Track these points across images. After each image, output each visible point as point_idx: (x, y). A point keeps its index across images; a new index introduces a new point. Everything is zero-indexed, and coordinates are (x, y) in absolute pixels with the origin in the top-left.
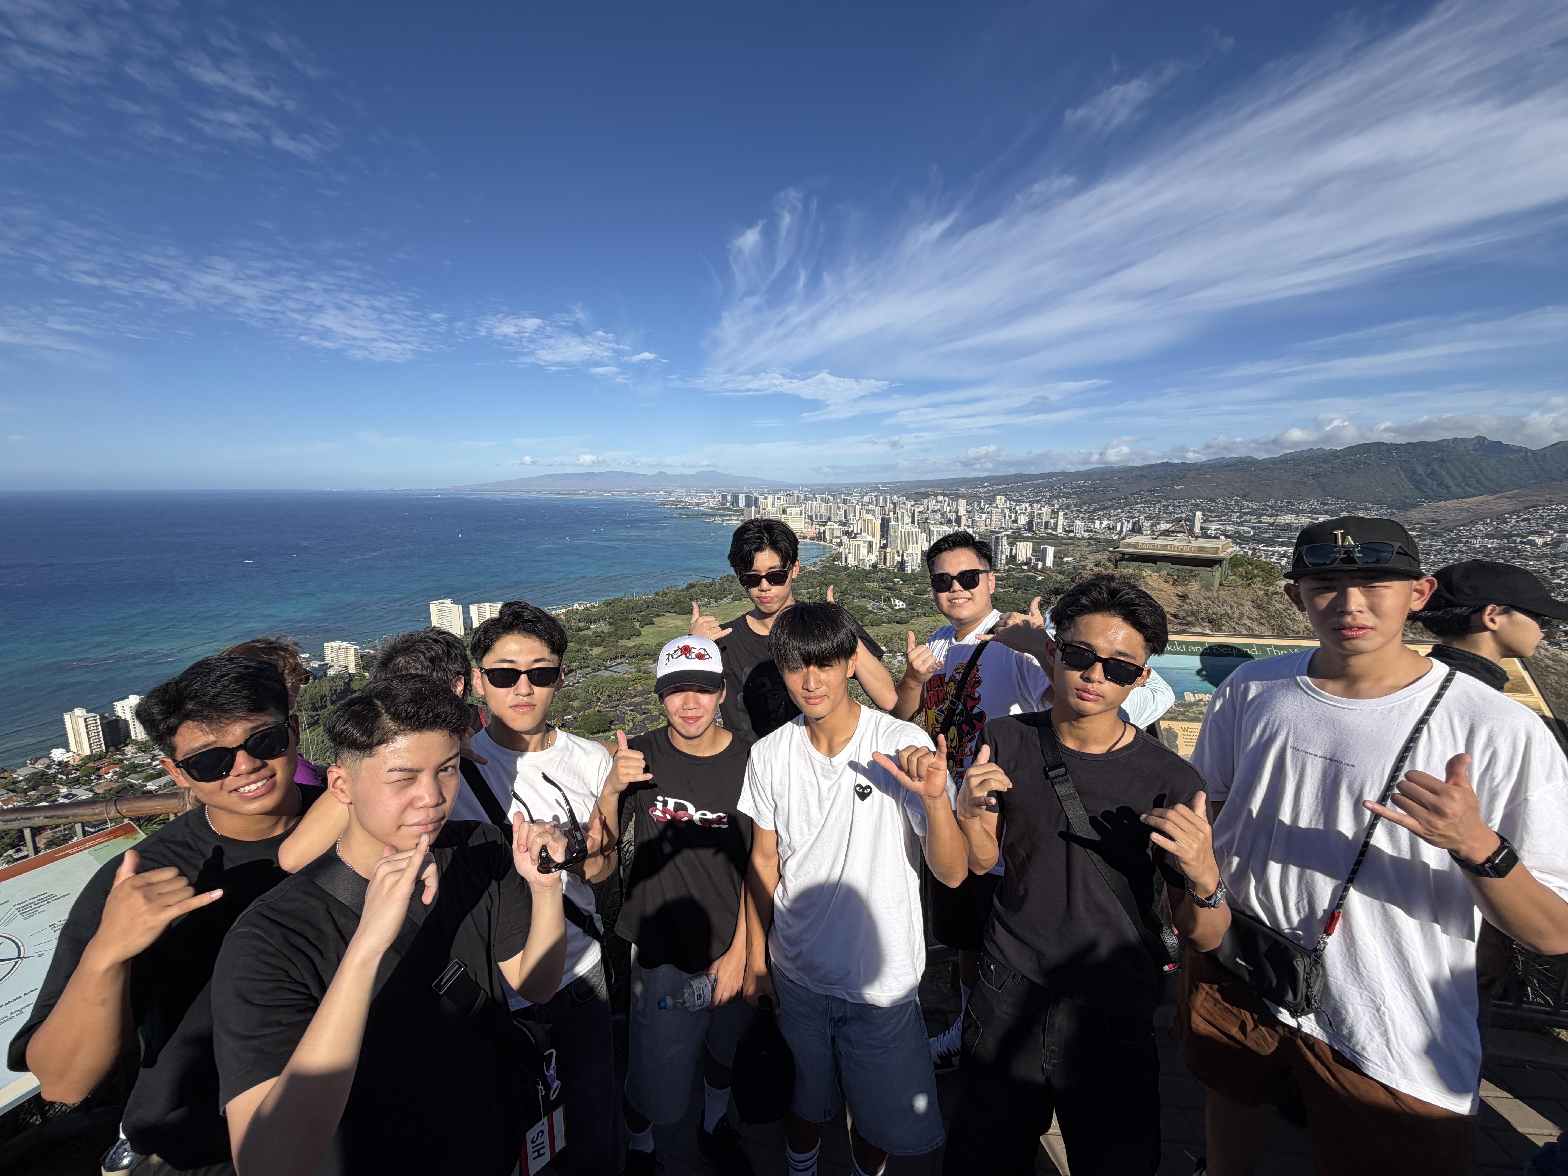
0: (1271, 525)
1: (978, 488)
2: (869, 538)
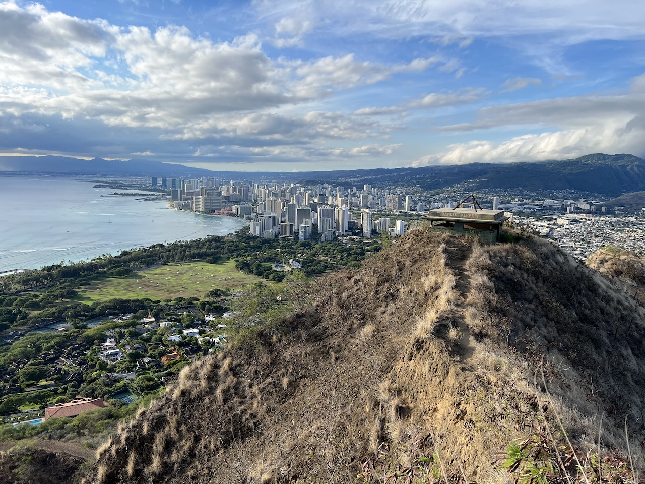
0: (540, 206)
1: (352, 178)
2: (272, 215)
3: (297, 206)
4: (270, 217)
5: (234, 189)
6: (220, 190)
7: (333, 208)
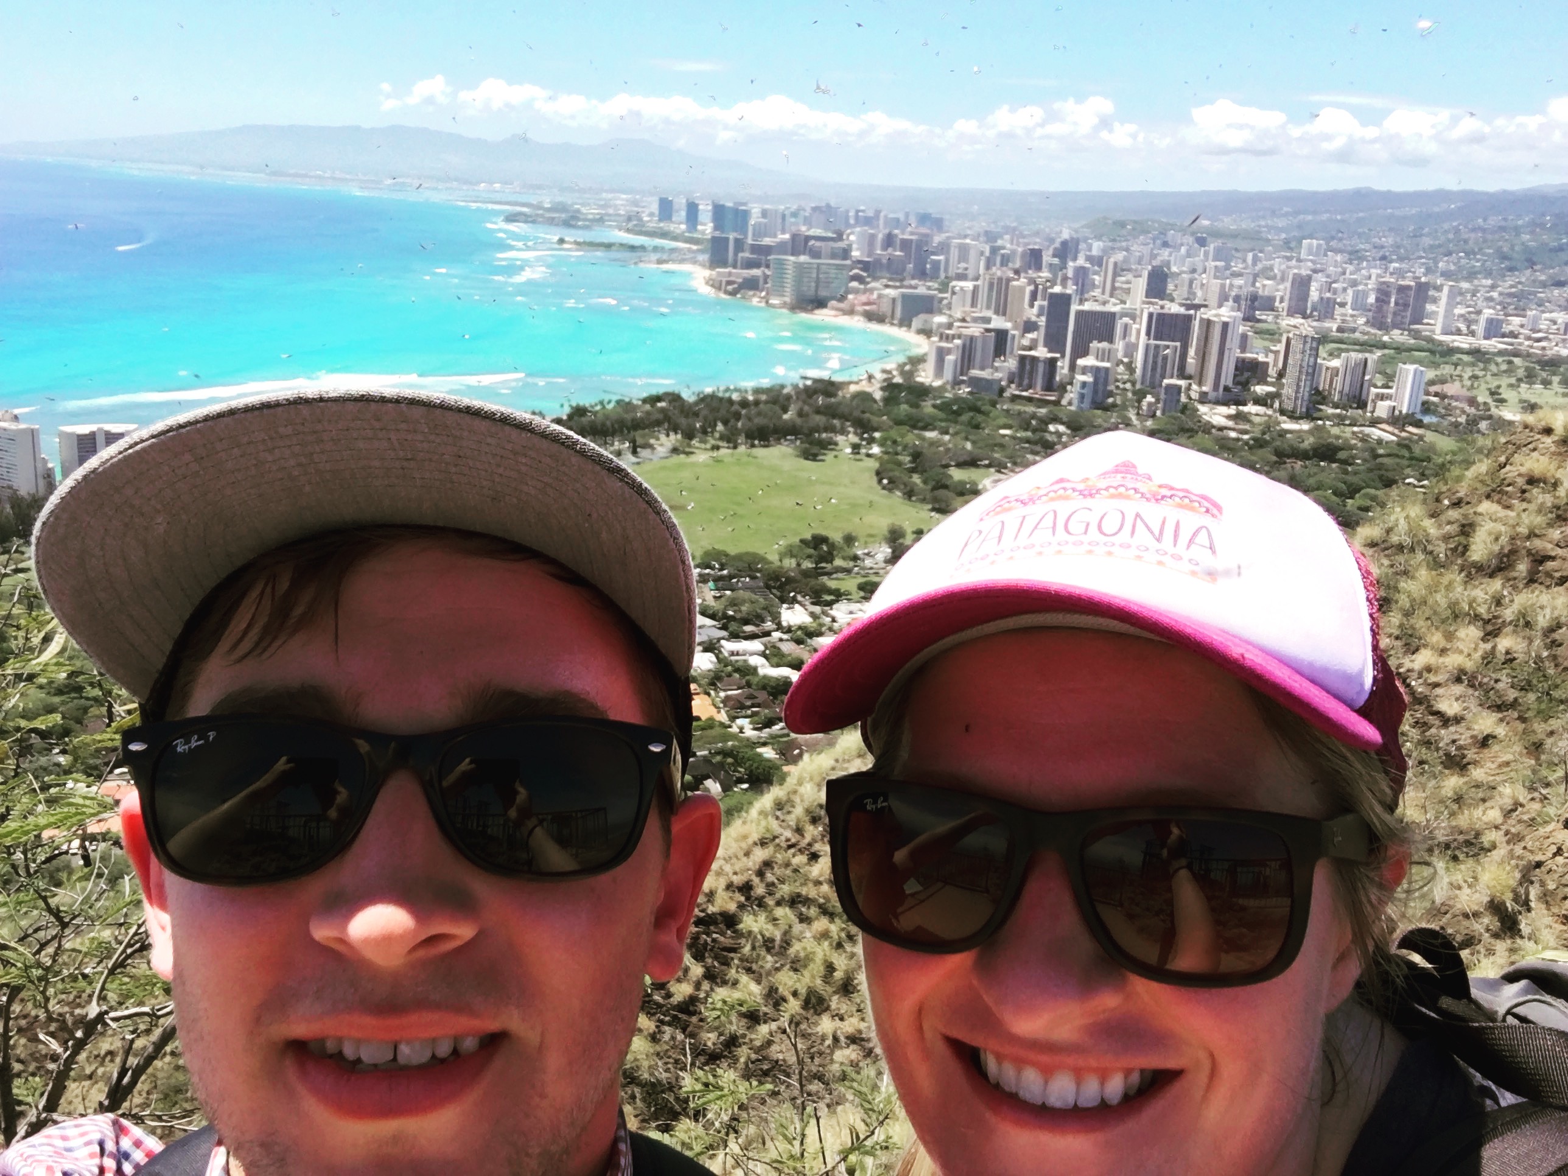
3: (1075, 299)
4: (991, 331)
5: (888, 241)
6: (846, 242)
7: (1192, 312)
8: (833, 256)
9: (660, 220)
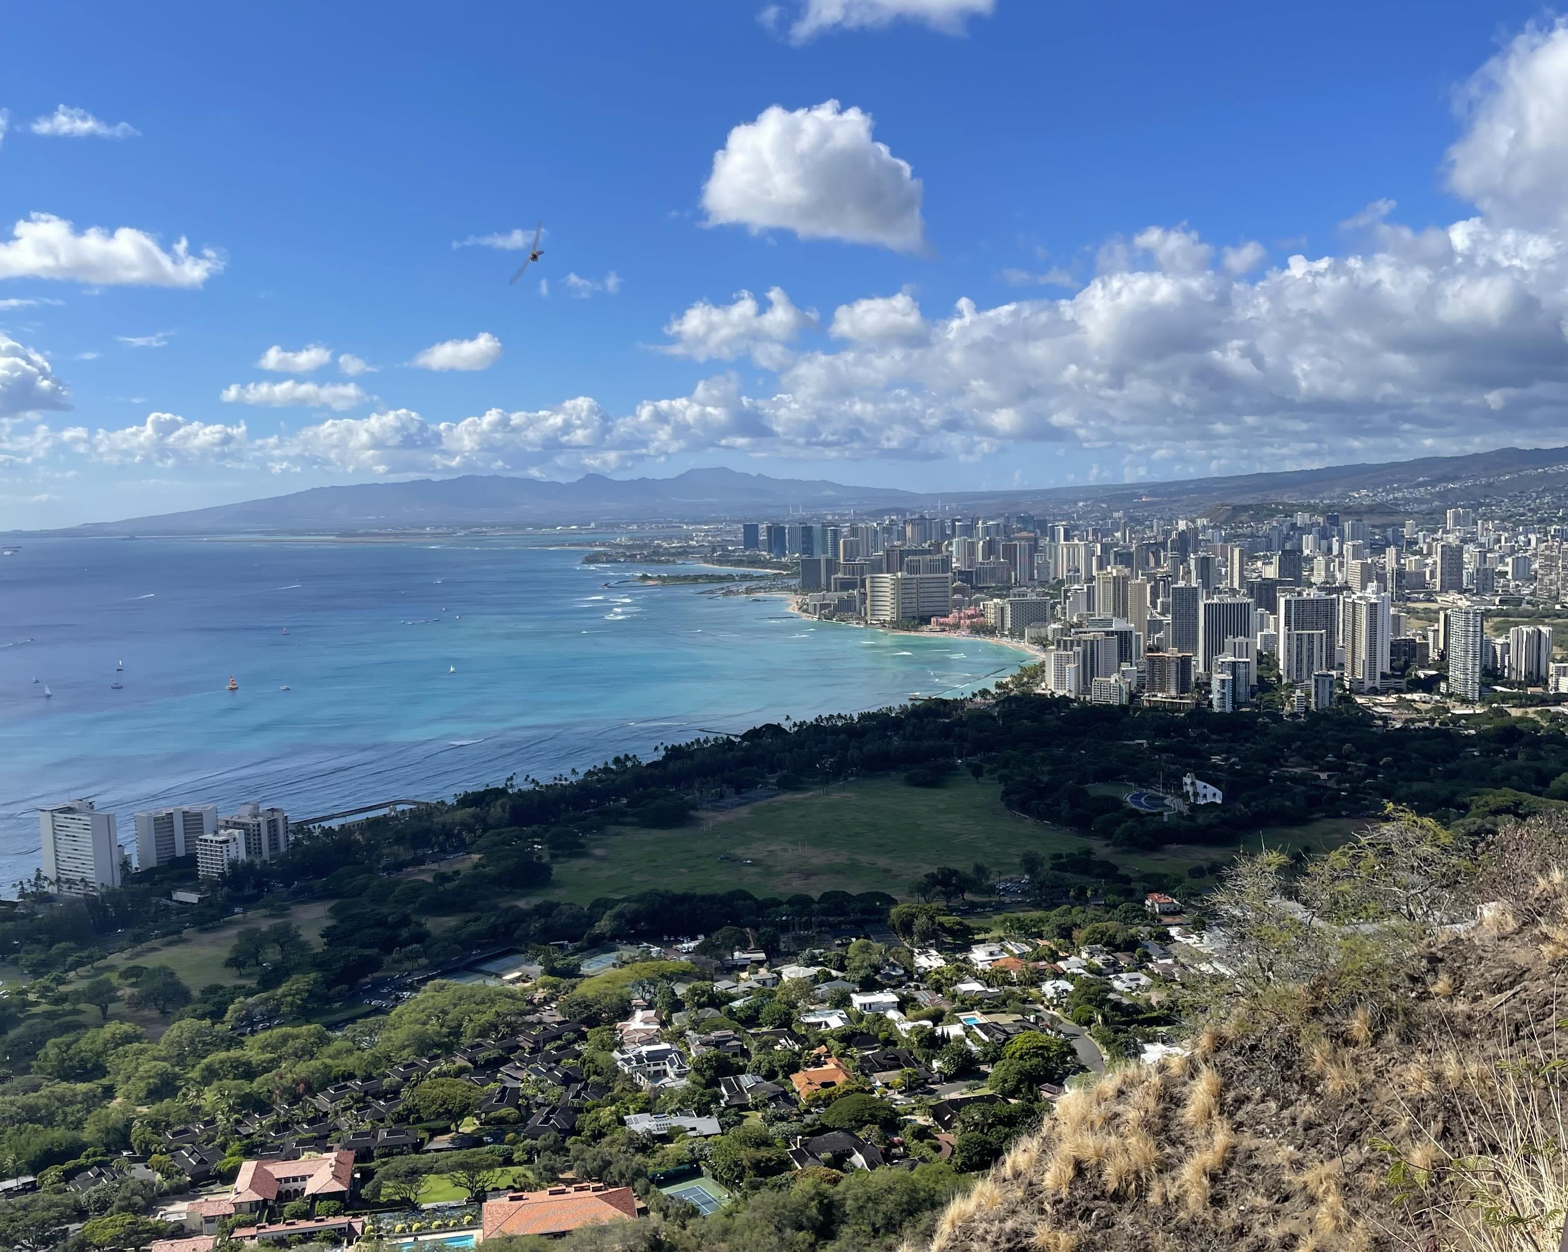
1: (1399, 490)
2: (1117, 625)
3: (1201, 593)
4: (1112, 633)
5: (990, 549)
6: (945, 554)
7: (1334, 596)
8: (933, 569)
9: (746, 549)
